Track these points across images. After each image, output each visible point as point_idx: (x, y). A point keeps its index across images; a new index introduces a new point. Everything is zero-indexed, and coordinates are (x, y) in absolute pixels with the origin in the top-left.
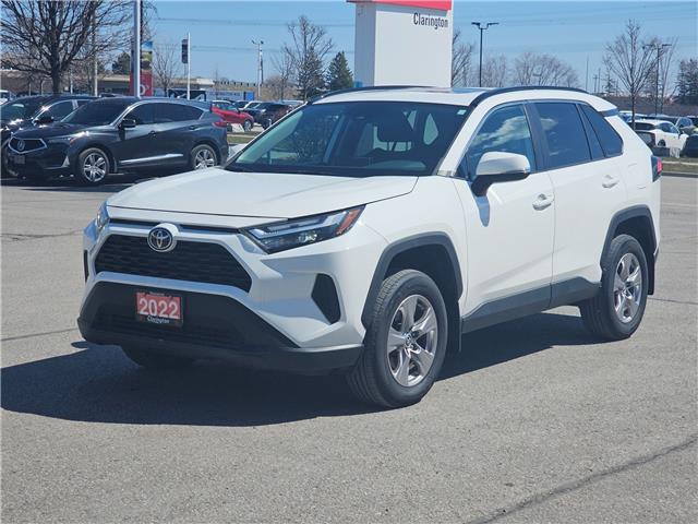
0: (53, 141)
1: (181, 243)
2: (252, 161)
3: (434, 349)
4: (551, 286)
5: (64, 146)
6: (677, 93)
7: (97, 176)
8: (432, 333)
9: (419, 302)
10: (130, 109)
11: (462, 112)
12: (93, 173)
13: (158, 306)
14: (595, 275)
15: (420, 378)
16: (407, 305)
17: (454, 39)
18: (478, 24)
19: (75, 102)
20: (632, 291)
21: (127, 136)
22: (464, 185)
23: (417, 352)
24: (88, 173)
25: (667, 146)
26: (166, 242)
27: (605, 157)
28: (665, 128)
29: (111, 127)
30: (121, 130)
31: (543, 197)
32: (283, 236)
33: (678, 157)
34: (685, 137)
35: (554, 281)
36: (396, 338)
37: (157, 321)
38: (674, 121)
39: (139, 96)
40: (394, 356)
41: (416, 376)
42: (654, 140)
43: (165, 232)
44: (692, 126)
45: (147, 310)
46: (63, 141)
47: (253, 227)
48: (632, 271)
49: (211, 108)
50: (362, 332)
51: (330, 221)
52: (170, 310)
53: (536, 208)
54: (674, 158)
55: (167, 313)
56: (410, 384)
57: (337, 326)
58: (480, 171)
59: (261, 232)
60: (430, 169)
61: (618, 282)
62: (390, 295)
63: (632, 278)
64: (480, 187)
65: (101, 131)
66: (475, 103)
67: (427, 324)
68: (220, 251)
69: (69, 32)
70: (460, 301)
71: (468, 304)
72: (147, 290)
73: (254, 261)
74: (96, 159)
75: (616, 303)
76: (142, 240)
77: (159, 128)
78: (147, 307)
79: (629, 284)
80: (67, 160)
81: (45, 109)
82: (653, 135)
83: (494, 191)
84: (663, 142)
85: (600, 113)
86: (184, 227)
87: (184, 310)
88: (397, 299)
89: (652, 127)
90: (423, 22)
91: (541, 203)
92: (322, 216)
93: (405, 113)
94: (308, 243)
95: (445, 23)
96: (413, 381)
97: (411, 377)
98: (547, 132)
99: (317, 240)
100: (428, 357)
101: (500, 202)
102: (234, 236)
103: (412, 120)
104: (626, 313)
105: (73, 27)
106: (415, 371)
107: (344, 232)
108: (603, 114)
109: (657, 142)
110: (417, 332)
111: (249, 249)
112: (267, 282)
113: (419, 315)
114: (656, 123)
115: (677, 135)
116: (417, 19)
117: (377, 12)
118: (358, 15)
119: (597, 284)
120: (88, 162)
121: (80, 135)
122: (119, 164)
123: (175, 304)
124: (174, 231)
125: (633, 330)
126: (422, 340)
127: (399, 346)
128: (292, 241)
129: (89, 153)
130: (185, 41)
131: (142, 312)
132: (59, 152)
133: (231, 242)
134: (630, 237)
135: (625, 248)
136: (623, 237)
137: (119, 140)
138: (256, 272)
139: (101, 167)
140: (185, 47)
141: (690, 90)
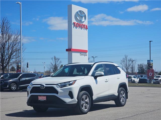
0: (5, 82)
1: (46, 87)
2: (55, 75)
3: (89, 105)
4: (109, 96)
5: (7, 83)
6: (138, 71)
7: (14, 89)
8: (88, 102)
9: (86, 96)
10: (21, 75)
11: (92, 66)
12: (13, 88)
13: (42, 98)
14: (117, 94)
15: (87, 109)
16: (84, 97)
17: (89, 59)
18: (93, 57)
19: (8, 74)
20: (124, 98)
21: (20, 80)
22: (93, 77)
23: (86, 105)
24: (12, 88)
25: (135, 81)
26: (43, 87)
27: (117, 74)
28: (134, 77)
29: (17, 79)
30: (19, 79)
31: (106, 80)
32: (63, 85)
33: (137, 83)
34: (139, 79)
35: (109, 95)
36: (82, 102)
37: (42, 101)
38: (137, 76)
39: (22, 72)
40: (82, 105)
41: (86, 109)
42: (132, 80)
43: (43, 85)
44: (140, 77)
45: (40, 99)
46: (7, 82)
47: (58, 84)
48: (123, 94)
49: (38, 74)
50: (77, 101)
51: (71, 83)
52: (44, 98)
53: (105, 82)
54: (136, 83)
55: (44, 99)
56: (85, 110)
57: (73, 99)
58: (95, 75)
59: (60, 85)
60: (87, 75)
61: (121, 96)
62: (81, 95)
63: (124, 95)
64: (95, 78)
65: (15, 80)
66: (94, 64)
67: (87, 100)
68: (53, 88)
69: (6, 60)
70: (93, 97)
71: (94, 98)
72: (40, 95)
73: (59, 89)
74: (14, 85)
75: (121, 100)
76: (39, 87)
77: (27, 79)
78: (40, 98)
79: (123, 96)
80: (8, 86)
81: (2, 76)
82: (132, 79)
83: (98, 78)
84: (134, 80)
85: (116, 66)
86: (46, 84)
87: (47, 98)
88: (82, 96)
89: (131, 77)
90: (82, 55)
91: (106, 81)
92: (70, 82)
93: (82, 67)
94: (67, 86)
95: (86, 55)
96: (86, 110)
97: (85, 109)
98: (107, 71)
99: (69, 86)
100: (88, 106)
101: (99, 80)
102: (55, 85)
103: (83, 68)
104: (123, 102)
105: (7, 59)
106: (86, 108)
107: (73, 84)
108: (117, 67)
109: (133, 80)
110: (86, 102)
111: (58, 87)
112: (61, 92)
113: (86, 99)
114: (132, 76)
115: (137, 79)
116: (81, 54)
117: (72, 53)
118: (68, 54)
119: (117, 96)
120: (12, 86)
121: (10, 81)
122: (19, 86)
123: (45, 97)
124: (45, 85)
125: (124, 105)
126: (87, 103)
127: (83, 104)
128: (65, 86)
129: (12, 84)
130: (28, 63)
131: (39, 99)
132: (6, 84)
133: (55, 86)
134: (122, 88)
135: (122, 90)
136: (121, 88)
137: (19, 81)
138: (59, 91)
139: (15, 87)
140: (28, 64)
141: (141, 70)
